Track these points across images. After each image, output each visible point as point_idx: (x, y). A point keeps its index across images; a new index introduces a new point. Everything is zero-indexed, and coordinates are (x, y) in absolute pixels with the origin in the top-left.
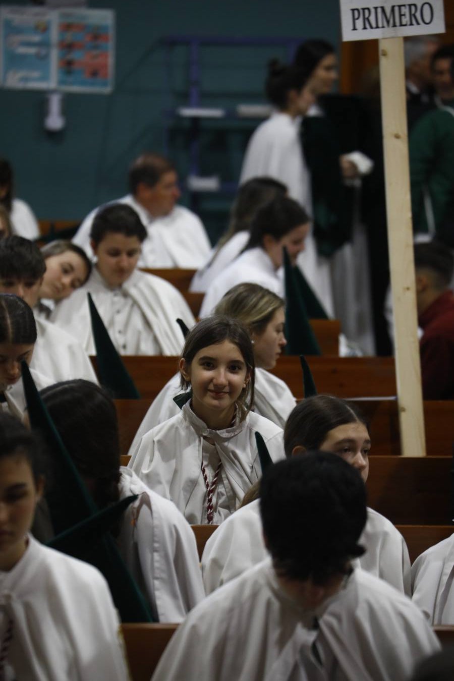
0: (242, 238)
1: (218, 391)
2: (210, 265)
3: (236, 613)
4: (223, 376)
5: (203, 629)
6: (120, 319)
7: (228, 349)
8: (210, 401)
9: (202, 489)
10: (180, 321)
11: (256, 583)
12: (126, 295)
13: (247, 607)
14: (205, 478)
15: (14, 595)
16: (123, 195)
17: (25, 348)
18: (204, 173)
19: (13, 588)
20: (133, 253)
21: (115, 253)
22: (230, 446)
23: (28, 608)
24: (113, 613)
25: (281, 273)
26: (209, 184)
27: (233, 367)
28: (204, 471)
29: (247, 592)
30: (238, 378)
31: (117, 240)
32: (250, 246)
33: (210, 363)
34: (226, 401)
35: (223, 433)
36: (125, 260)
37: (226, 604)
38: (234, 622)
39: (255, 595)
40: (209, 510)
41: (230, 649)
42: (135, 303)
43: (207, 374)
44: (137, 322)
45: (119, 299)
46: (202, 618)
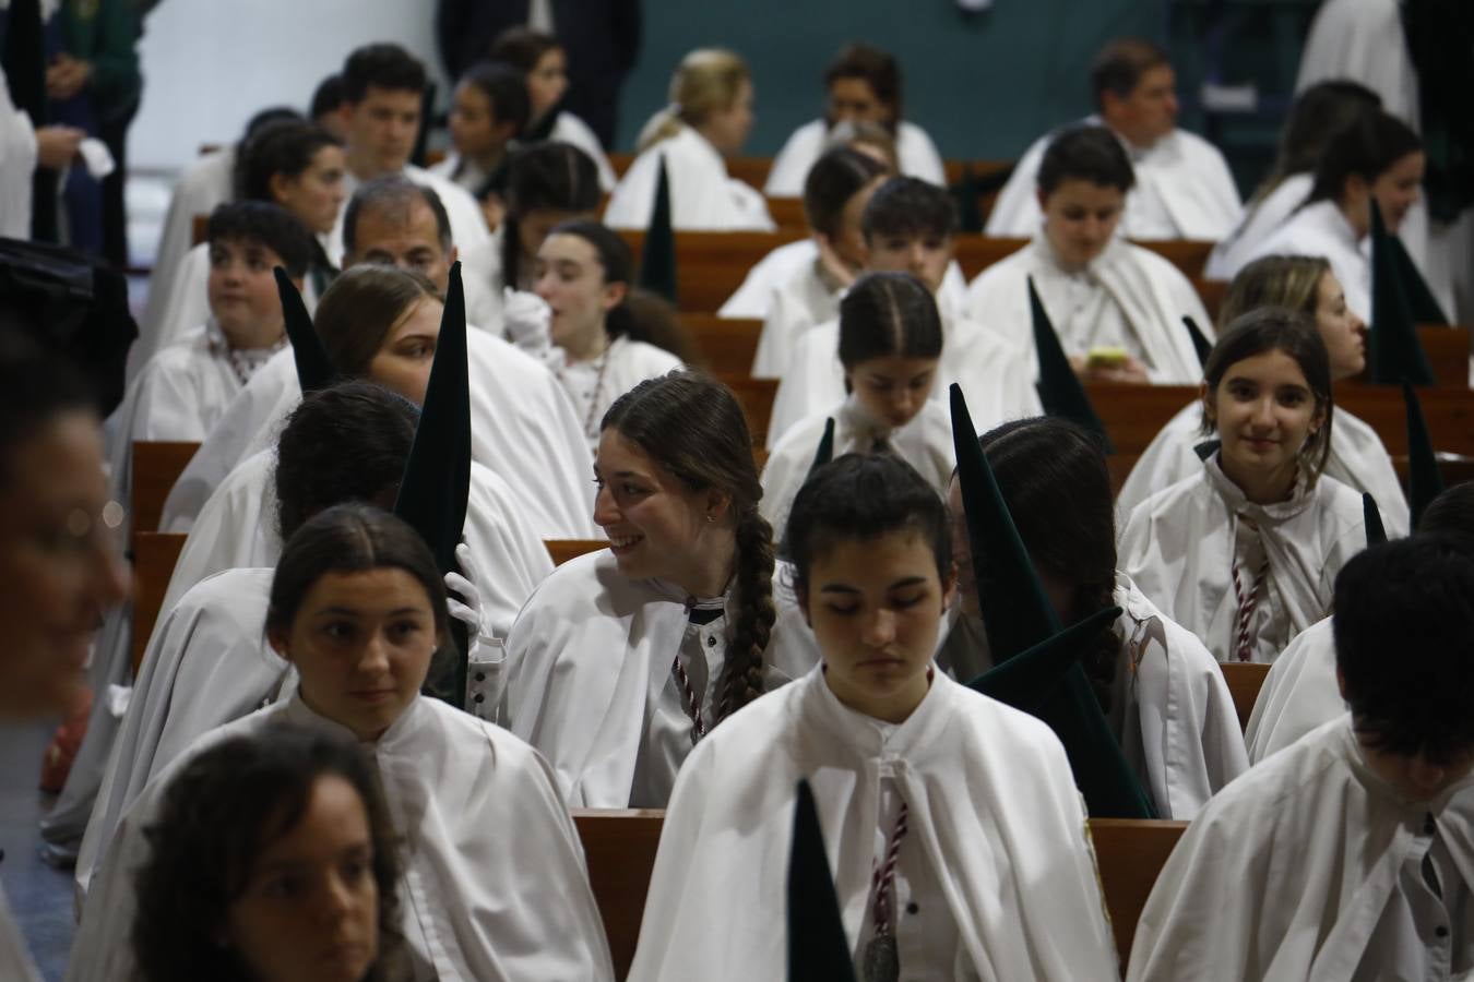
0: (1299, 186)
1: (1260, 438)
2: (1239, 233)
3: (1289, 803)
4: (1268, 410)
5: (1231, 830)
6: (1082, 322)
7: (1278, 365)
8: (1246, 455)
9: (1231, 602)
10: (1188, 322)
11: (1324, 752)
12: (1094, 282)
13: (1308, 794)
14: (1238, 587)
15: (909, 764)
16: (1087, 114)
17: (924, 366)
18: (1230, 80)
19: (906, 752)
20: (1108, 214)
21: (1076, 214)
22: (1285, 533)
23: (932, 785)
24: (1077, 797)
25: (1367, 246)
26: (1239, 98)
27: (1288, 396)
28: (1235, 574)
29: (1309, 769)
30: (1295, 416)
31: (1081, 191)
32: (1315, 197)
33: (1247, 390)
34: (1275, 456)
35: (1272, 511)
36: (1092, 226)
37: (1272, 789)
38: (1286, 820)
39: (1321, 776)
40: (1243, 641)
41: (1278, 865)
42: (1110, 296)
43: (1243, 409)
44: (1112, 325)
45: (1080, 288)
46: (1229, 810)
